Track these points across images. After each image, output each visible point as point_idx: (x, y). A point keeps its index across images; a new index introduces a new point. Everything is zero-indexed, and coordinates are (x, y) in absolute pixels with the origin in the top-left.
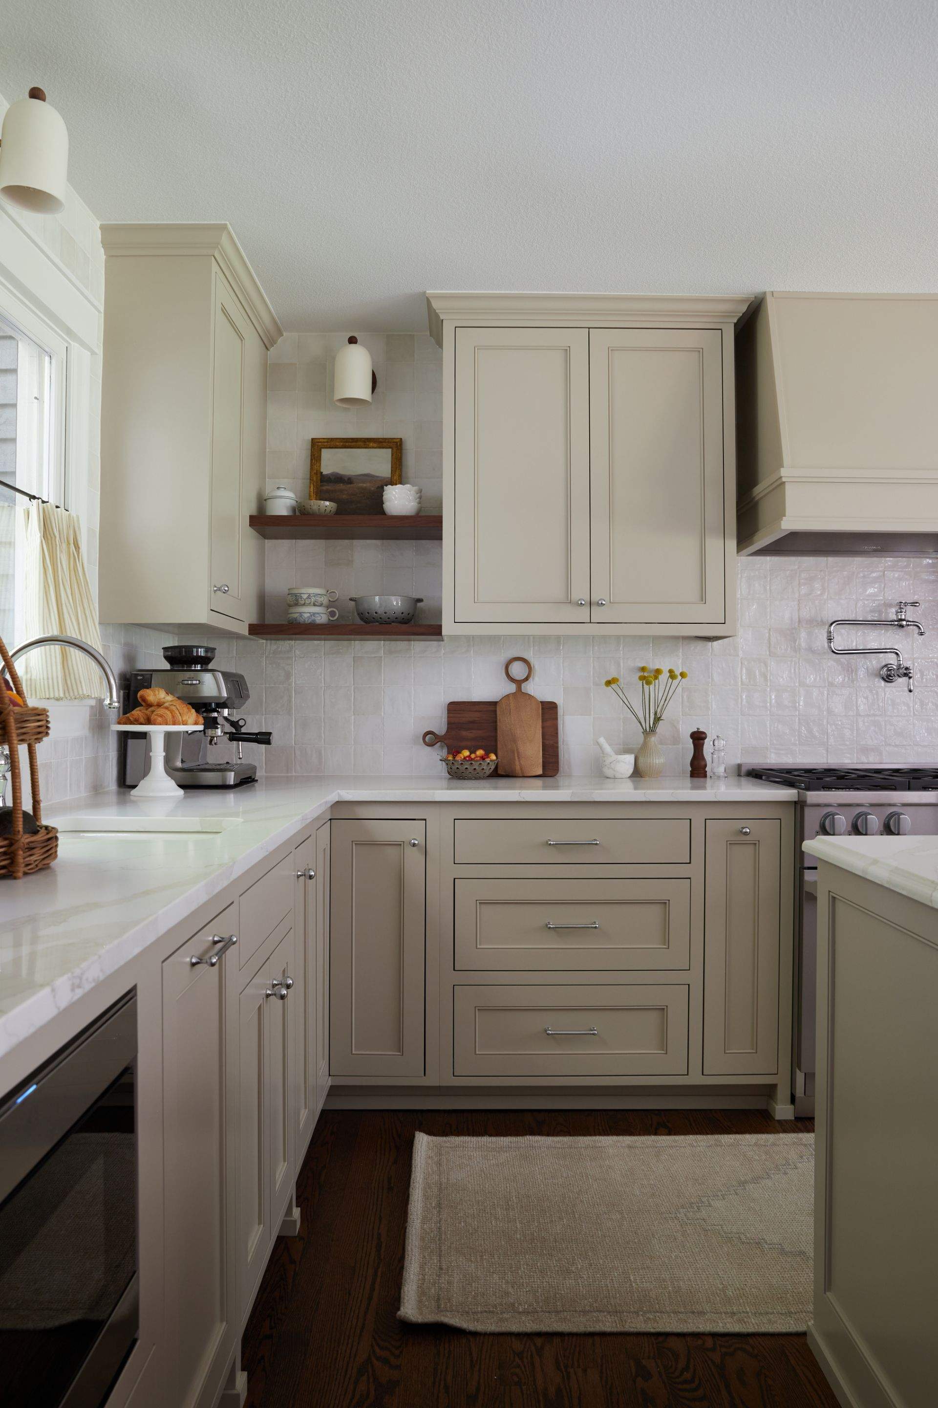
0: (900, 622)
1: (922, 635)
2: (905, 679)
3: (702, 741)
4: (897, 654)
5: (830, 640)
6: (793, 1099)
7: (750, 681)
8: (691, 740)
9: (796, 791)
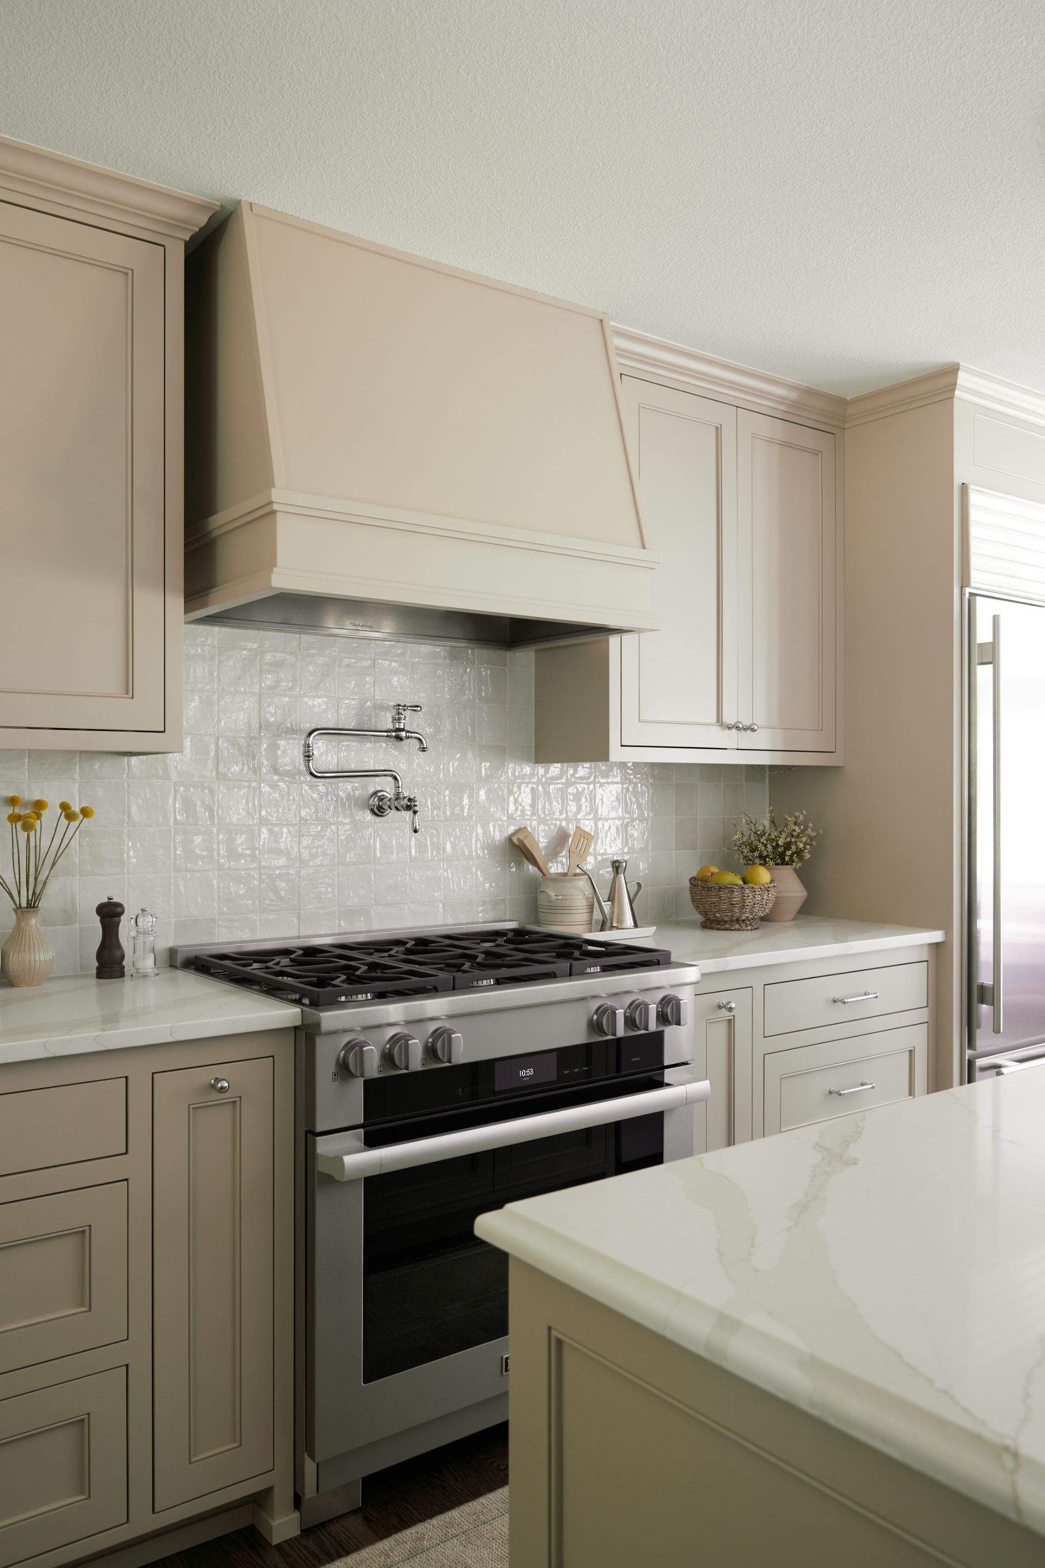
0: (399, 733)
1: (424, 751)
2: (408, 815)
3: (117, 919)
4: (395, 778)
5: (308, 757)
6: (298, 1502)
7: (187, 818)
8: (98, 918)
9: (300, 1009)
